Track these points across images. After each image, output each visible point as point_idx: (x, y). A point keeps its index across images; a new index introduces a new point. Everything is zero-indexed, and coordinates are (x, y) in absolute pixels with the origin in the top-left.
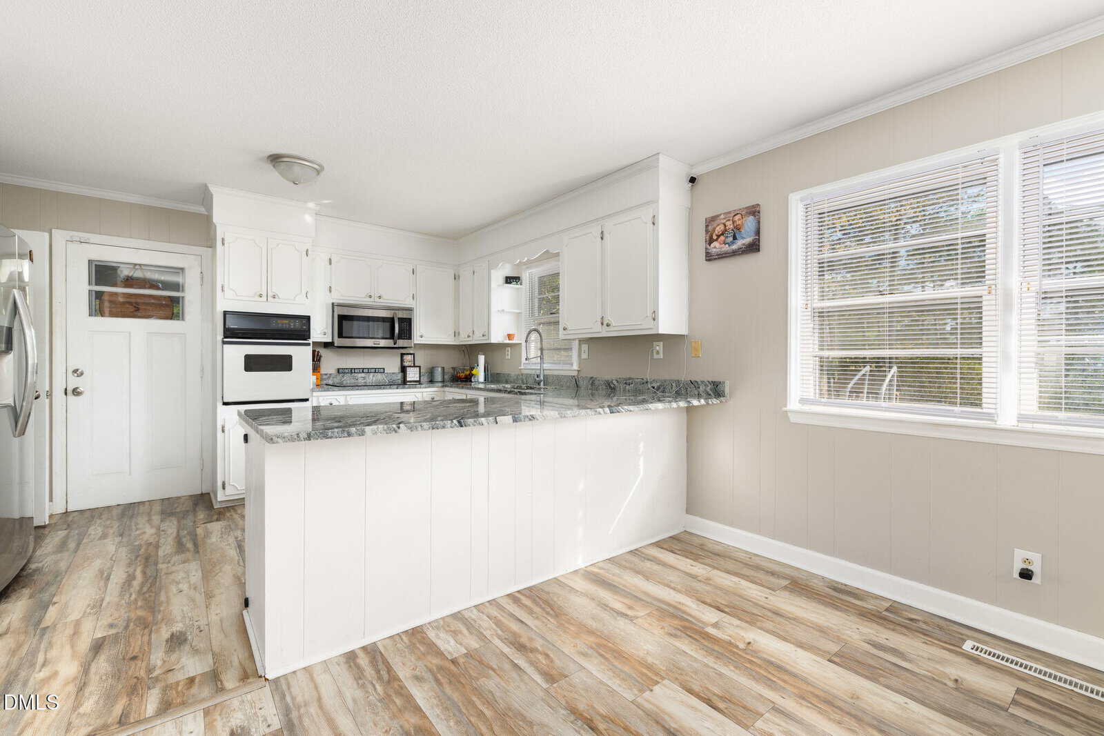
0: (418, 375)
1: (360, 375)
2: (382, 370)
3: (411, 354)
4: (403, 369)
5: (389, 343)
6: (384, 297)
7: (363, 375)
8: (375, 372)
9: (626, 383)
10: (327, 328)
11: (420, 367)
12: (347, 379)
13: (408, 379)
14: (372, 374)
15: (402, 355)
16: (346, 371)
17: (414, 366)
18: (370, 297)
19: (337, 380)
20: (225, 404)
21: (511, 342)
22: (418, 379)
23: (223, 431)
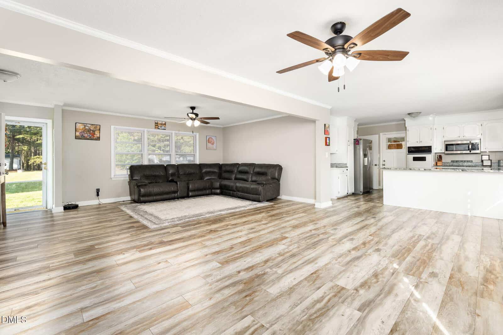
0: (490, 163)
2: (471, 161)
3: (487, 155)
4: (482, 161)
5: (468, 152)
7: (462, 163)
8: (468, 162)
10: (442, 148)
12: (455, 164)
13: (484, 165)
14: (466, 163)
16: (455, 161)
17: (489, 160)
18: (459, 137)
19: (451, 164)
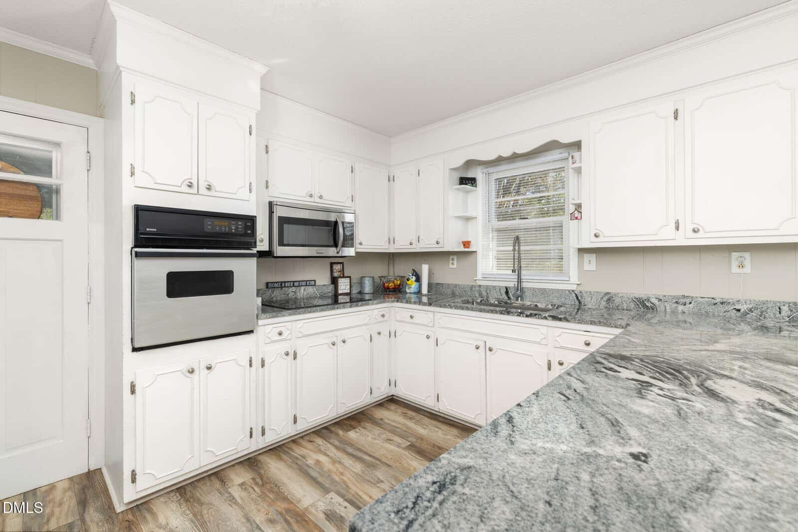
0: (348, 287)
1: (291, 289)
2: (313, 283)
3: (340, 263)
4: (334, 281)
6: (325, 197)
7: (294, 289)
8: (306, 285)
9: (677, 302)
10: (263, 233)
11: (350, 277)
12: (275, 294)
13: (340, 292)
14: (303, 288)
15: (332, 264)
16: (276, 285)
17: (344, 277)
18: (311, 196)
19: (266, 297)
20: (135, 350)
21: (466, 250)
22: (349, 291)
23: (133, 392)
